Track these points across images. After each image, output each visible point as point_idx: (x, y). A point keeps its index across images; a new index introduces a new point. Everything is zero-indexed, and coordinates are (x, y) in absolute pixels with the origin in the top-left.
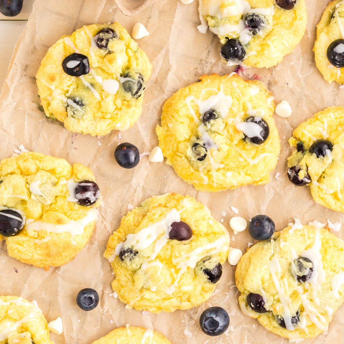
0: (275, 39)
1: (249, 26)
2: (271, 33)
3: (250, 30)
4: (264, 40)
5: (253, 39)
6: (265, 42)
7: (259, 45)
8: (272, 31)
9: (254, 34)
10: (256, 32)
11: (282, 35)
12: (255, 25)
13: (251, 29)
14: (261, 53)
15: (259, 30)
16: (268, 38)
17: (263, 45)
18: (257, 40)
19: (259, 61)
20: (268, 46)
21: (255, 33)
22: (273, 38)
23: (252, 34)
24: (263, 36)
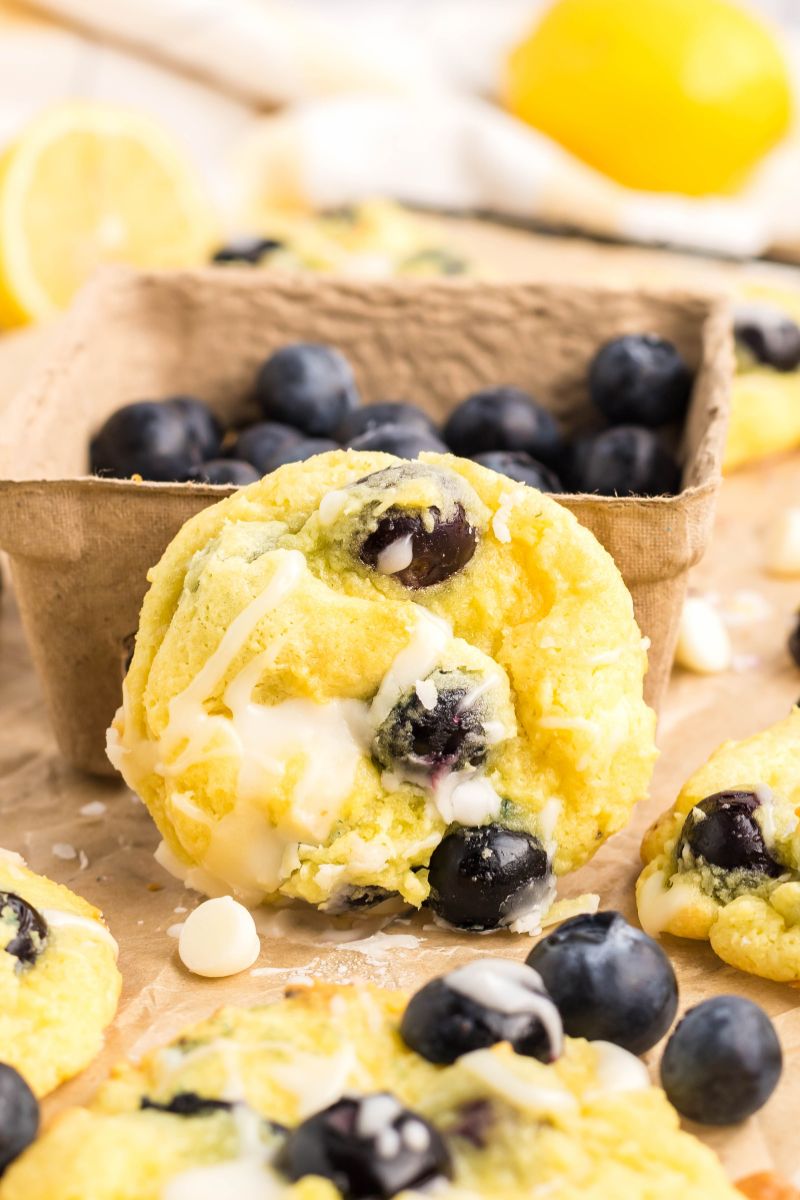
0: (555, 692)
1: (438, 759)
2: (517, 685)
3: (457, 767)
4: (525, 733)
5: (496, 775)
6: (538, 736)
7: (535, 768)
8: (512, 679)
9: (478, 758)
10: (481, 748)
11: (558, 650)
12: (449, 732)
13: (454, 758)
14: (569, 783)
15: (481, 731)
16: (527, 716)
17: (544, 753)
18: (509, 760)
19: (596, 811)
20: (565, 736)
21: (480, 753)
22: (545, 697)
23: (474, 769)
24: (512, 731)
